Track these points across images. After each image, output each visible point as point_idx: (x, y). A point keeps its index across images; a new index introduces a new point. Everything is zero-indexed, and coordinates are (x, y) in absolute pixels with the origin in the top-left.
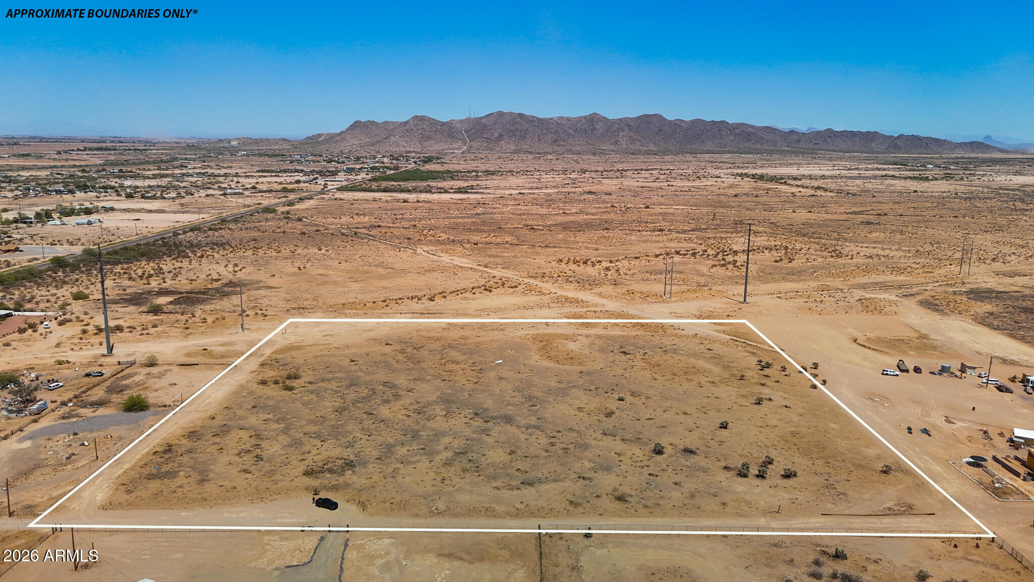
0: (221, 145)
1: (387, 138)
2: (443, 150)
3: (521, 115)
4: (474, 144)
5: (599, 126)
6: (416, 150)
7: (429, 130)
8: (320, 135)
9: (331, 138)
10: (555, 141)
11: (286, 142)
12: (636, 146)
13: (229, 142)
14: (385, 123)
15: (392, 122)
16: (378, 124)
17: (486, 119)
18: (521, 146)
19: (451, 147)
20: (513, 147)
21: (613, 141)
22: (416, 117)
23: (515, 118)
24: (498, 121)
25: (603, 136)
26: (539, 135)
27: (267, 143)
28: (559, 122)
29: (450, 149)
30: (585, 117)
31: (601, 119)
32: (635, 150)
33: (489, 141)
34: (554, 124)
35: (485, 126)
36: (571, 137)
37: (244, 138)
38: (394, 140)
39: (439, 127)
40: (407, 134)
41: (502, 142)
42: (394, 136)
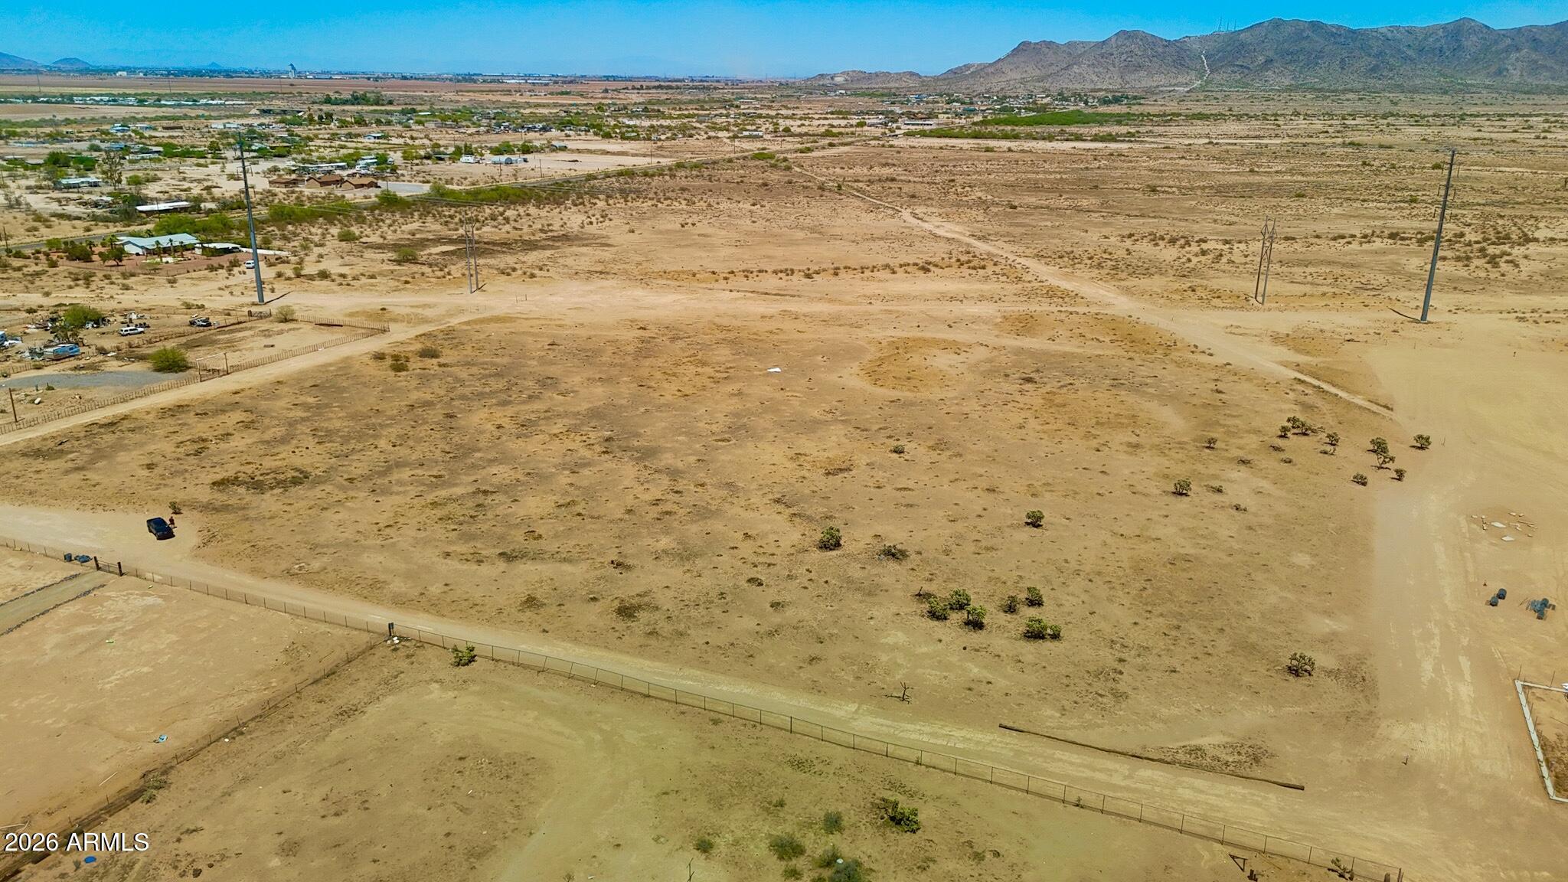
0: (821, 83)
1: (1066, 69)
2: (1158, 86)
3: (1315, 26)
4: (1217, 77)
5: (1470, 43)
6: (1111, 87)
7: (1140, 53)
8: (967, 67)
9: (982, 71)
10: (1374, 69)
11: (913, 78)
12: (1544, 79)
13: (832, 78)
14: (1069, 44)
15: (1082, 43)
16: (1058, 45)
17: (1248, 34)
18: (1305, 78)
19: (1174, 81)
20: (1287, 82)
21: (1493, 69)
22: (1123, 34)
23: (1303, 31)
24: (1270, 36)
25: (1476, 60)
26: (1343, 60)
27: (884, 78)
28: (1389, 35)
29: (1170, 85)
30: (1444, 28)
31: (1477, 29)
32: (1537, 86)
33: (1246, 71)
34: (1378, 39)
35: (1243, 45)
36: (1408, 61)
37: (854, 71)
38: (1077, 71)
39: (1160, 50)
40: (1102, 60)
41: (1270, 73)
42: (1079, 64)
